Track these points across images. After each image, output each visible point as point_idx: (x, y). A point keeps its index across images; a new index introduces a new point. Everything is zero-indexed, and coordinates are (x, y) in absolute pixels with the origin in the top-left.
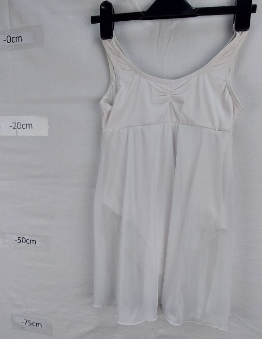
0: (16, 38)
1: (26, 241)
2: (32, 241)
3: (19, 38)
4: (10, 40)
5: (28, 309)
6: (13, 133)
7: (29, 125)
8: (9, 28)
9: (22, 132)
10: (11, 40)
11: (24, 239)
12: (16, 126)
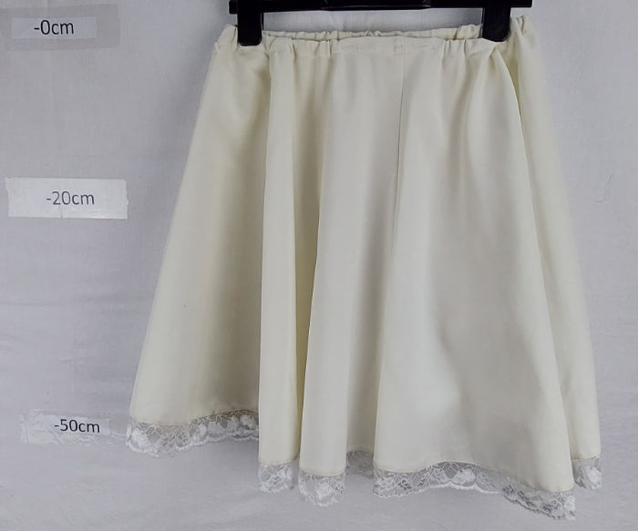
0: (62, 26)
1: (78, 427)
2: (91, 426)
3: (67, 26)
4: (46, 27)
6: (54, 212)
7: (90, 198)
8: (46, 6)
9: (72, 211)
10: (51, 29)
11: (73, 423)
12: (61, 199)
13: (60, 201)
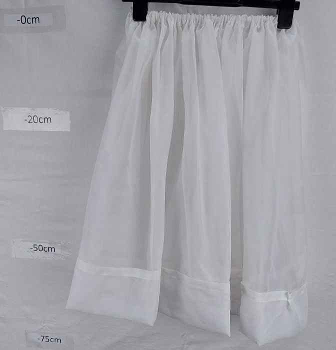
0: (33, 19)
1: (43, 249)
3: (36, 19)
4: (25, 20)
5: (45, 324)
6: (30, 127)
7: (48, 119)
8: (24, 7)
9: (39, 127)
10: (27, 21)
11: (40, 247)
13: (32, 121)
